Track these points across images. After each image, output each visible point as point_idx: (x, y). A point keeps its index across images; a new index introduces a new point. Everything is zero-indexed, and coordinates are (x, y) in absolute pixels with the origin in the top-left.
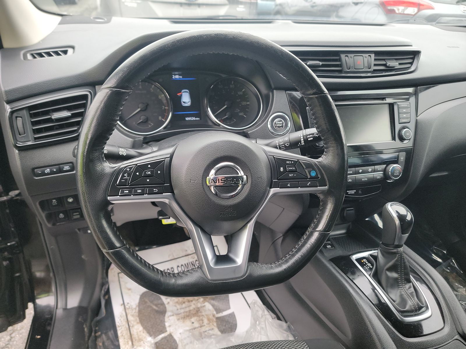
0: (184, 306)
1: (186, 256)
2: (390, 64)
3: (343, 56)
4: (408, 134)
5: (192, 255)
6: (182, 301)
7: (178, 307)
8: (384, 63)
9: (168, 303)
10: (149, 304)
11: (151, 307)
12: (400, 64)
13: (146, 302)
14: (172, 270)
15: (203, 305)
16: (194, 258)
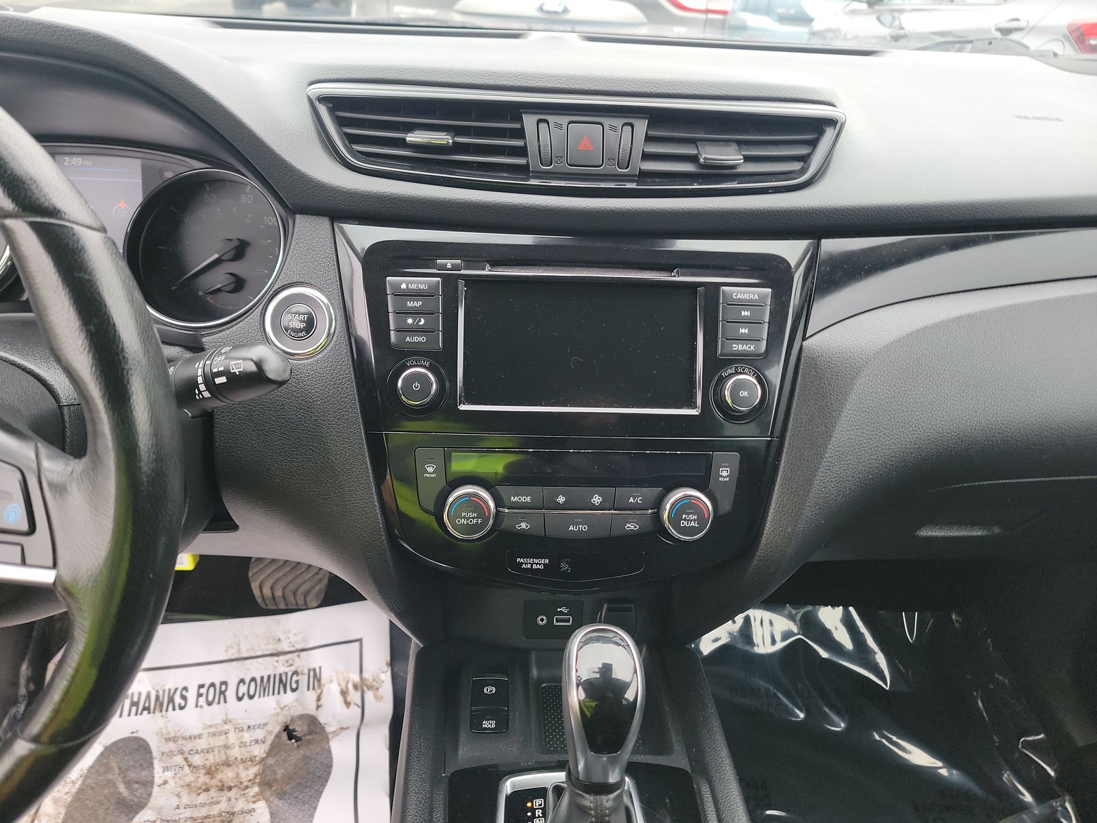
0: (203, 798)
1: (272, 655)
2: (707, 156)
3: (529, 121)
4: (745, 394)
5: (288, 657)
6: (205, 783)
7: (185, 799)
8: (691, 151)
9: (165, 782)
10: (114, 776)
11: (115, 785)
12: (748, 159)
13: (108, 769)
14: (223, 688)
15: (252, 806)
16: (291, 665)
